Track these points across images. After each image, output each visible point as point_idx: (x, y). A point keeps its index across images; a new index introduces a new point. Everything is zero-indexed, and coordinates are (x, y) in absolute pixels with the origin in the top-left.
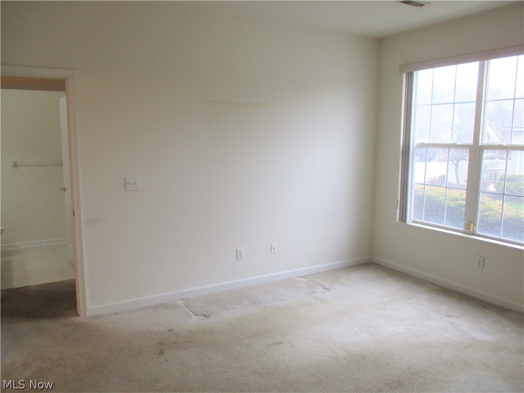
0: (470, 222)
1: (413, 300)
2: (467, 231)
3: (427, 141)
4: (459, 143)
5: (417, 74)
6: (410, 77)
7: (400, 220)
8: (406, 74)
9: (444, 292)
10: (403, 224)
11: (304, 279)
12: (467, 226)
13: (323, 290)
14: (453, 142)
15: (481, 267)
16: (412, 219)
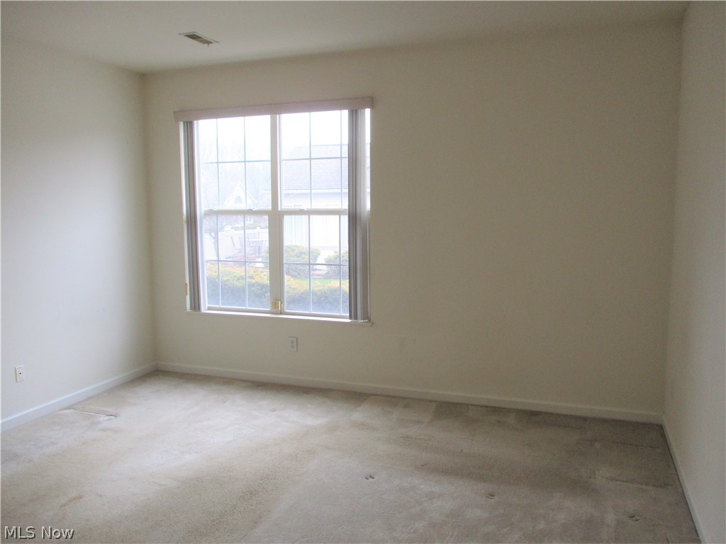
0: (278, 300)
1: (227, 403)
2: (274, 310)
3: (216, 208)
4: (256, 209)
5: (198, 123)
6: (189, 127)
7: (191, 309)
8: (184, 123)
9: (258, 386)
10: (197, 313)
11: (72, 411)
12: (275, 304)
13: (108, 417)
14: (248, 208)
15: (295, 349)
16: (207, 305)
